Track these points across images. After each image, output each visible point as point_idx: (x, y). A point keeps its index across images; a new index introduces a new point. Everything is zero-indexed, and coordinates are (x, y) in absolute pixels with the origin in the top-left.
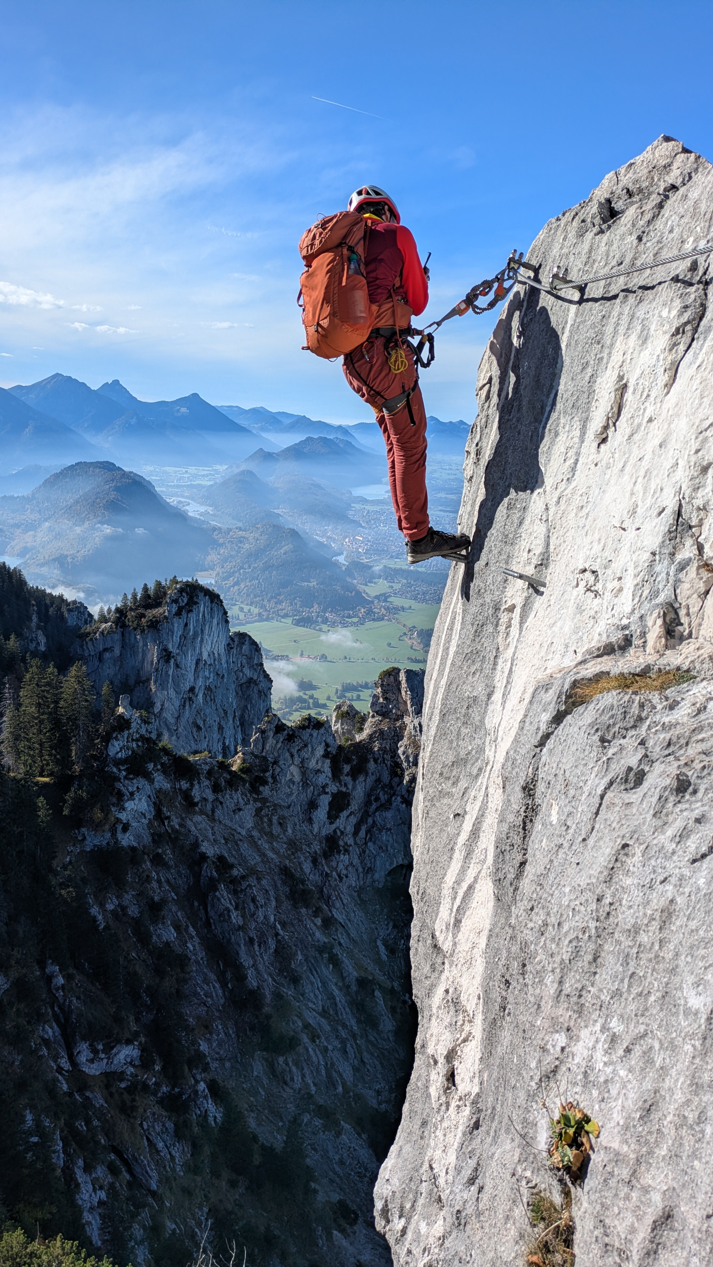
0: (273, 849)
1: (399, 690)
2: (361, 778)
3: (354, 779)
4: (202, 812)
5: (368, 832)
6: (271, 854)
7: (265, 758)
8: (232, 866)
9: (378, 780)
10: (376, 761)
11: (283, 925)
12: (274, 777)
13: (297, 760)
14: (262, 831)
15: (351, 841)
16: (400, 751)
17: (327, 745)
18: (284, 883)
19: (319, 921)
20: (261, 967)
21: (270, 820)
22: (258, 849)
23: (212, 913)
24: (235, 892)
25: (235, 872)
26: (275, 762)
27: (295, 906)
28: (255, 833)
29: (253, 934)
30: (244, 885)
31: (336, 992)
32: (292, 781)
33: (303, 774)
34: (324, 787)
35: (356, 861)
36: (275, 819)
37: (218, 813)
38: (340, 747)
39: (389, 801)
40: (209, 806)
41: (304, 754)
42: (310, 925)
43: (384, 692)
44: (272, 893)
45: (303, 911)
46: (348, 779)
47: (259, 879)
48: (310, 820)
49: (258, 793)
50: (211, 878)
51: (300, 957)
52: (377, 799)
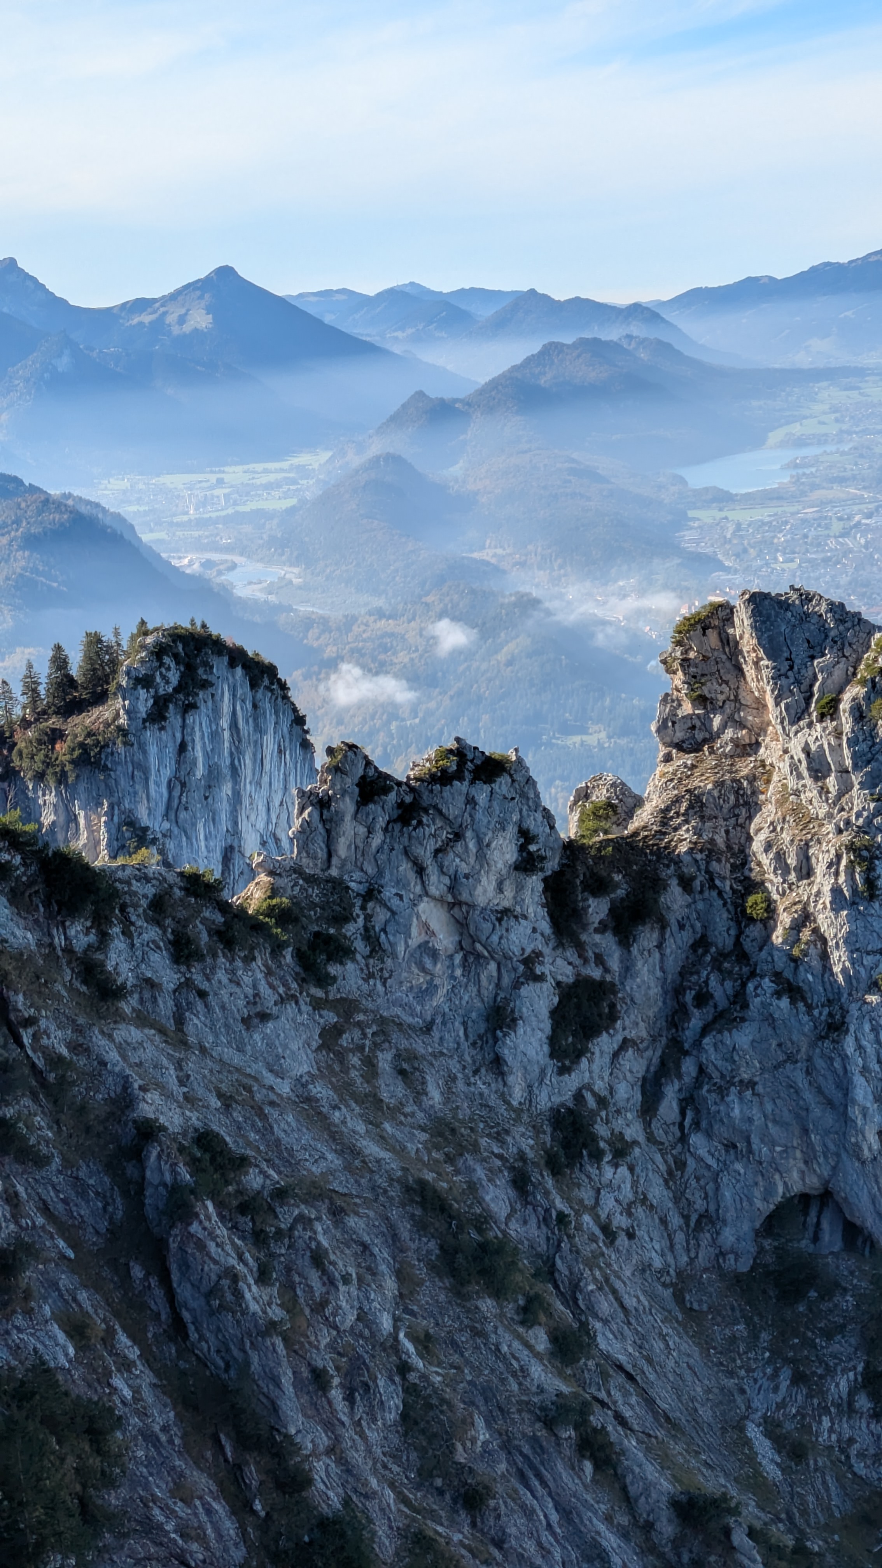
0: (382, 1139)
1: (739, 671)
2: (647, 937)
3: (625, 939)
4: (142, 1020)
5: (687, 1102)
6: (372, 1149)
7: (338, 886)
8: (243, 1162)
9: (701, 943)
10: (686, 883)
11: (424, 1343)
12: (369, 936)
13: (437, 884)
14: (345, 1090)
15: (634, 1131)
16: (757, 845)
17: (526, 836)
18: (421, 1226)
19: (540, 1339)
20: (357, 1457)
21: (370, 1063)
22: (334, 1135)
23: (184, 1292)
24: (259, 1238)
25: (253, 1180)
26: (371, 894)
27: (459, 1293)
28: (320, 1090)
29: (324, 1360)
30: (287, 1215)
31: (610, 1540)
32: (428, 950)
33: (462, 925)
34: (530, 961)
35: (657, 1192)
36: (385, 1060)
37: (196, 1024)
38: (571, 849)
39: (740, 999)
40: (165, 1006)
41: (453, 861)
42: (508, 1343)
43: (694, 680)
44: (382, 1254)
45: (487, 1305)
46: (607, 942)
47: (337, 1213)
48: (498, 1066)
49: (325, 981)
50: (175, 1189)
51: (483, 1435)
52: (702, 999)
